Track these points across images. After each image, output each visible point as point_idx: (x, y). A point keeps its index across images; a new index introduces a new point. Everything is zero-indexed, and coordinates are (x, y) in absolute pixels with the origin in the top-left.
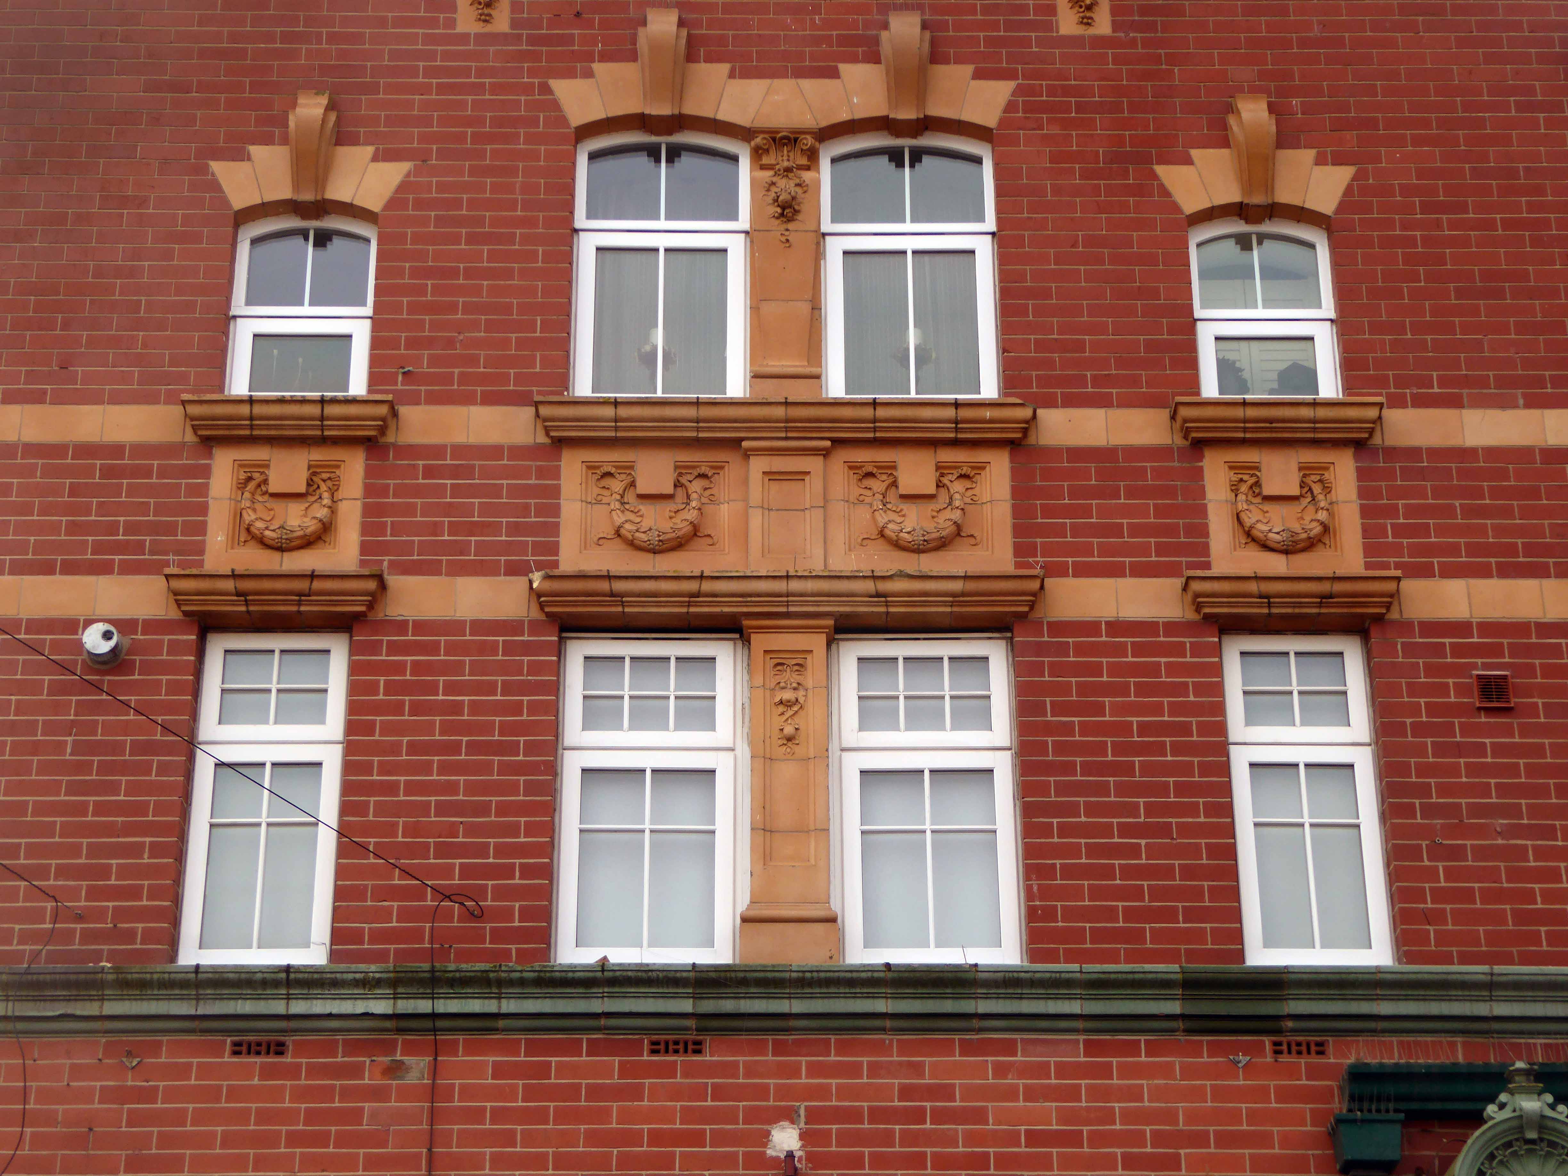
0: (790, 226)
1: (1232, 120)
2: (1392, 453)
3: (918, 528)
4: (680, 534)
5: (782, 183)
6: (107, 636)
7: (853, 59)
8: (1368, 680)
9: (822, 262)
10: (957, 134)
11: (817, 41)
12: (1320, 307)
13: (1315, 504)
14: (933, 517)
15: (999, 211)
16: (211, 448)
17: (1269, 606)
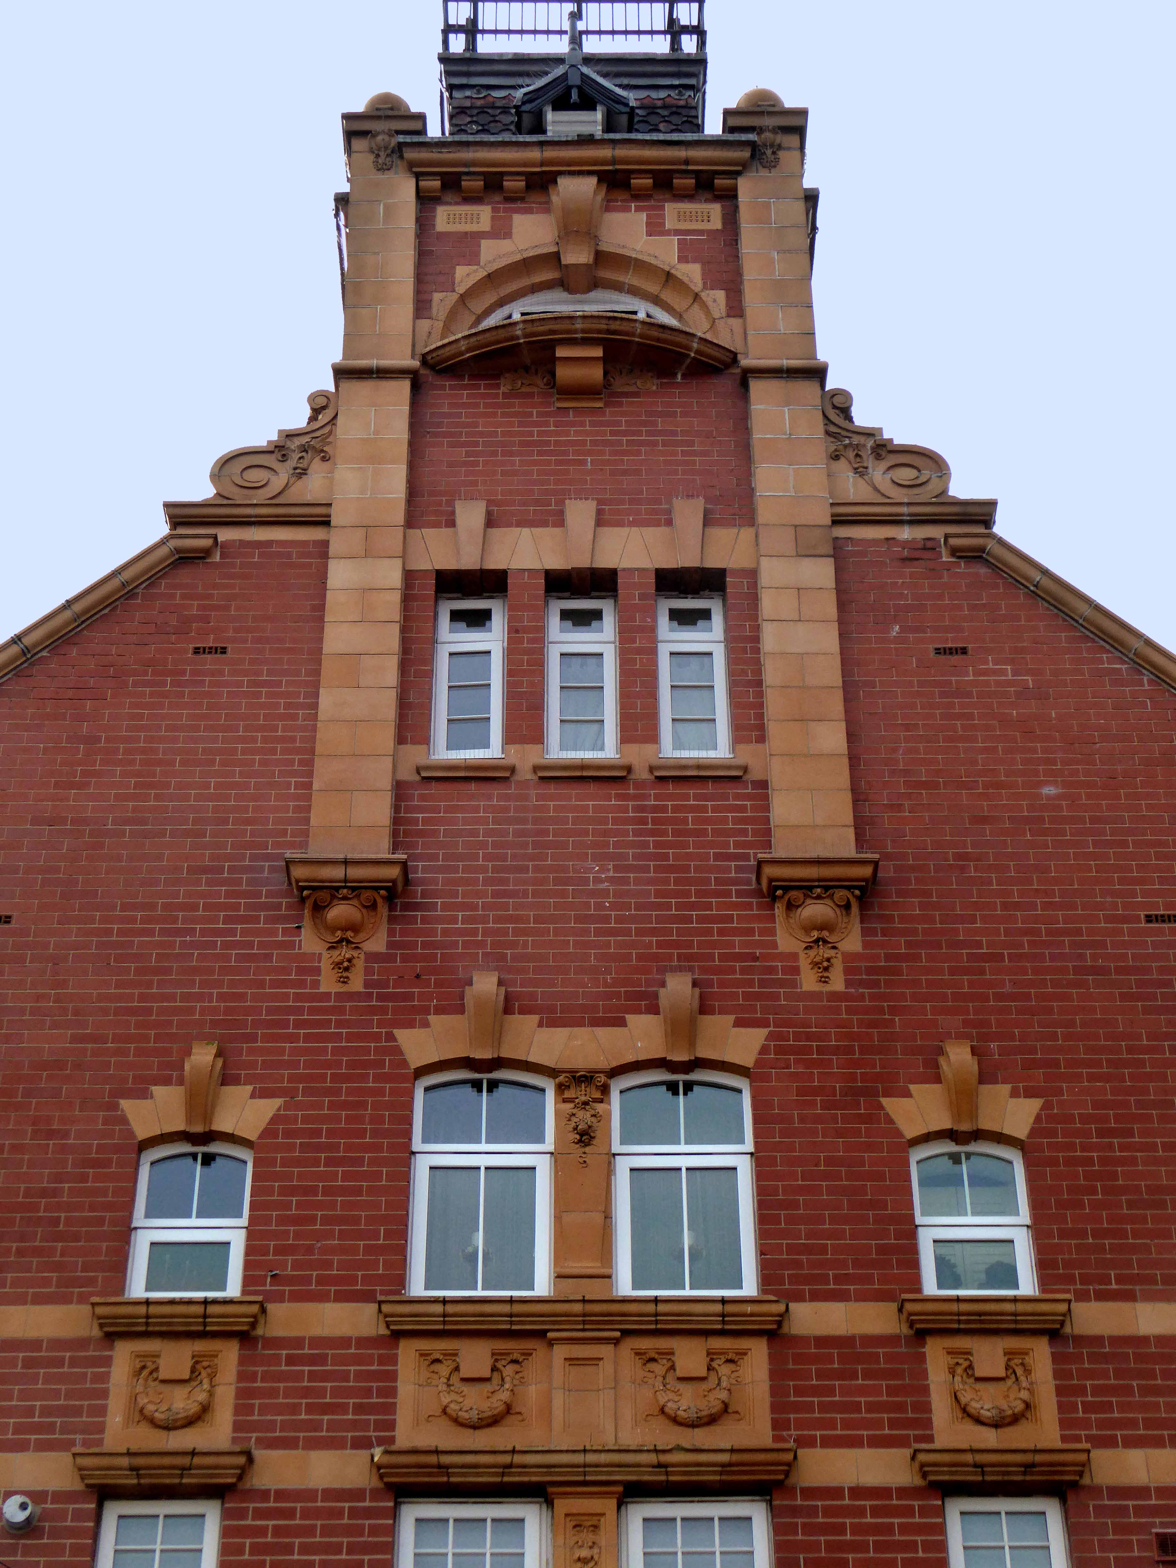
0: (587, 1149)
1: (942, 1060)
2: (1079, 1340)
3: (692, 1406)
4: (495, 1412)
5: (580, 1114)
6: (23, 1506)
7: (637, 1011)
8: (1066, 1536)
9: (613, 1177)
10: (720, 1070)
11: (609, 996)
12: (1018, 1215)
13: (1018, 1385)
14: (705, 1396)
15: (756, 1135)
16: (113, 1341)
17: (983, 1473)
